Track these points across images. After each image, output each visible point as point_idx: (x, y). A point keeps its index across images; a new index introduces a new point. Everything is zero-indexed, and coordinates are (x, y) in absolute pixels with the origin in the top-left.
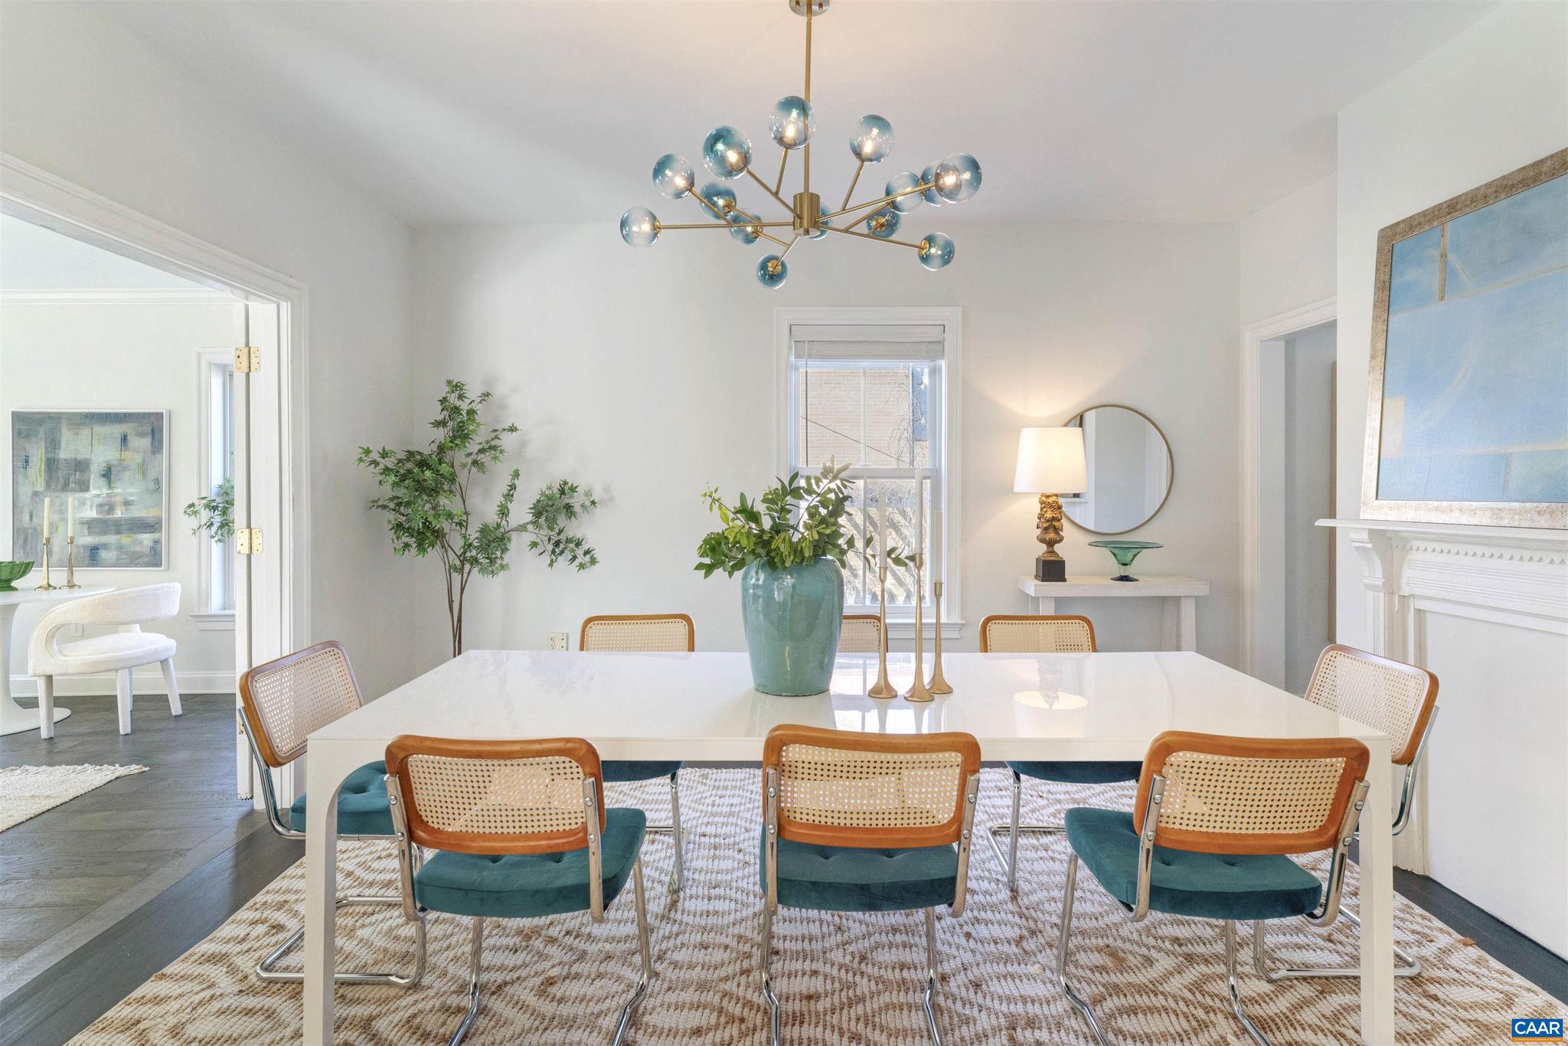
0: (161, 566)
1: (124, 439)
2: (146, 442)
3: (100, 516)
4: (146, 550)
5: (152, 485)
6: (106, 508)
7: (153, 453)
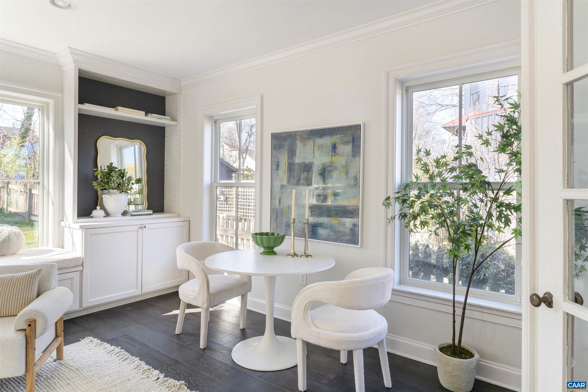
0: (358, 244)
1: (334, 147)
2: (348, 148)
3: (318, 203)
4: (348, 231)
5: (352, 182)
6: (322, 198)
7: (354, 156)
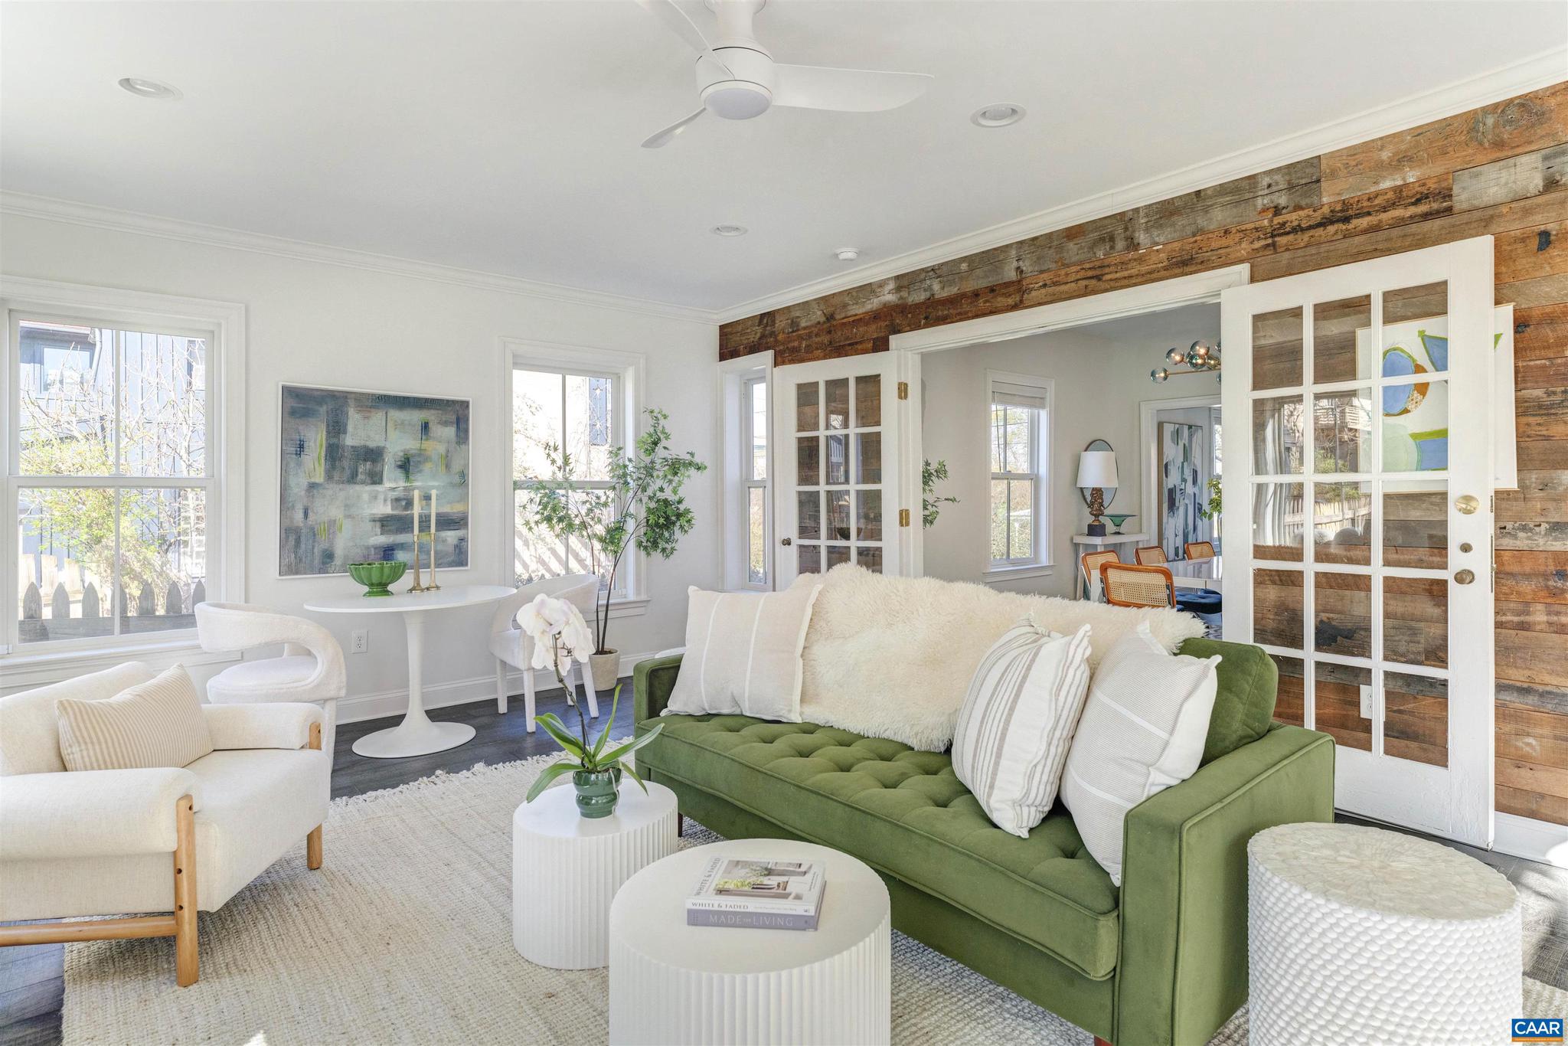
0: (467, 565)
1: (425, 427)
2: (450, 432)
3: (395, 512)
4: (451, 549)
5: (457, 479)
6: (404, 503)
7: (458, 443)
